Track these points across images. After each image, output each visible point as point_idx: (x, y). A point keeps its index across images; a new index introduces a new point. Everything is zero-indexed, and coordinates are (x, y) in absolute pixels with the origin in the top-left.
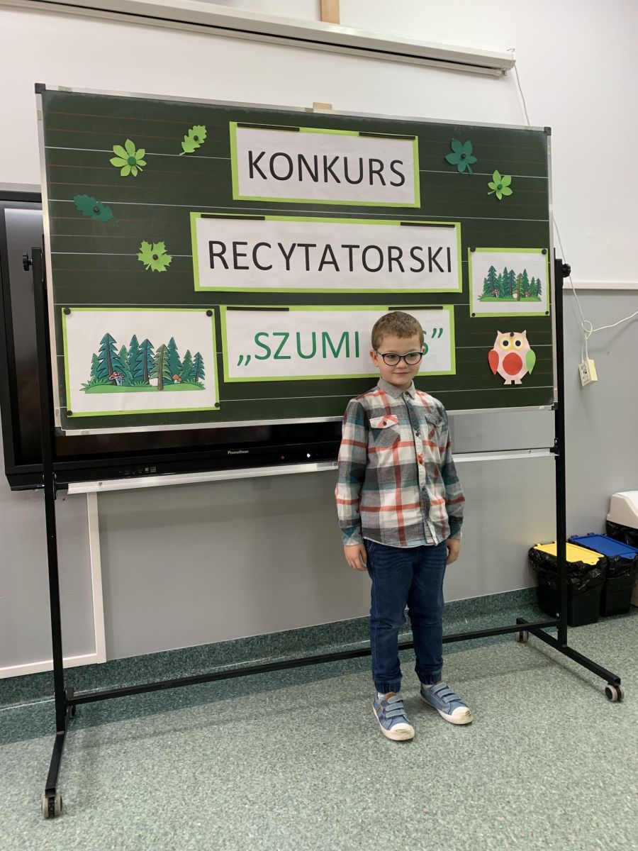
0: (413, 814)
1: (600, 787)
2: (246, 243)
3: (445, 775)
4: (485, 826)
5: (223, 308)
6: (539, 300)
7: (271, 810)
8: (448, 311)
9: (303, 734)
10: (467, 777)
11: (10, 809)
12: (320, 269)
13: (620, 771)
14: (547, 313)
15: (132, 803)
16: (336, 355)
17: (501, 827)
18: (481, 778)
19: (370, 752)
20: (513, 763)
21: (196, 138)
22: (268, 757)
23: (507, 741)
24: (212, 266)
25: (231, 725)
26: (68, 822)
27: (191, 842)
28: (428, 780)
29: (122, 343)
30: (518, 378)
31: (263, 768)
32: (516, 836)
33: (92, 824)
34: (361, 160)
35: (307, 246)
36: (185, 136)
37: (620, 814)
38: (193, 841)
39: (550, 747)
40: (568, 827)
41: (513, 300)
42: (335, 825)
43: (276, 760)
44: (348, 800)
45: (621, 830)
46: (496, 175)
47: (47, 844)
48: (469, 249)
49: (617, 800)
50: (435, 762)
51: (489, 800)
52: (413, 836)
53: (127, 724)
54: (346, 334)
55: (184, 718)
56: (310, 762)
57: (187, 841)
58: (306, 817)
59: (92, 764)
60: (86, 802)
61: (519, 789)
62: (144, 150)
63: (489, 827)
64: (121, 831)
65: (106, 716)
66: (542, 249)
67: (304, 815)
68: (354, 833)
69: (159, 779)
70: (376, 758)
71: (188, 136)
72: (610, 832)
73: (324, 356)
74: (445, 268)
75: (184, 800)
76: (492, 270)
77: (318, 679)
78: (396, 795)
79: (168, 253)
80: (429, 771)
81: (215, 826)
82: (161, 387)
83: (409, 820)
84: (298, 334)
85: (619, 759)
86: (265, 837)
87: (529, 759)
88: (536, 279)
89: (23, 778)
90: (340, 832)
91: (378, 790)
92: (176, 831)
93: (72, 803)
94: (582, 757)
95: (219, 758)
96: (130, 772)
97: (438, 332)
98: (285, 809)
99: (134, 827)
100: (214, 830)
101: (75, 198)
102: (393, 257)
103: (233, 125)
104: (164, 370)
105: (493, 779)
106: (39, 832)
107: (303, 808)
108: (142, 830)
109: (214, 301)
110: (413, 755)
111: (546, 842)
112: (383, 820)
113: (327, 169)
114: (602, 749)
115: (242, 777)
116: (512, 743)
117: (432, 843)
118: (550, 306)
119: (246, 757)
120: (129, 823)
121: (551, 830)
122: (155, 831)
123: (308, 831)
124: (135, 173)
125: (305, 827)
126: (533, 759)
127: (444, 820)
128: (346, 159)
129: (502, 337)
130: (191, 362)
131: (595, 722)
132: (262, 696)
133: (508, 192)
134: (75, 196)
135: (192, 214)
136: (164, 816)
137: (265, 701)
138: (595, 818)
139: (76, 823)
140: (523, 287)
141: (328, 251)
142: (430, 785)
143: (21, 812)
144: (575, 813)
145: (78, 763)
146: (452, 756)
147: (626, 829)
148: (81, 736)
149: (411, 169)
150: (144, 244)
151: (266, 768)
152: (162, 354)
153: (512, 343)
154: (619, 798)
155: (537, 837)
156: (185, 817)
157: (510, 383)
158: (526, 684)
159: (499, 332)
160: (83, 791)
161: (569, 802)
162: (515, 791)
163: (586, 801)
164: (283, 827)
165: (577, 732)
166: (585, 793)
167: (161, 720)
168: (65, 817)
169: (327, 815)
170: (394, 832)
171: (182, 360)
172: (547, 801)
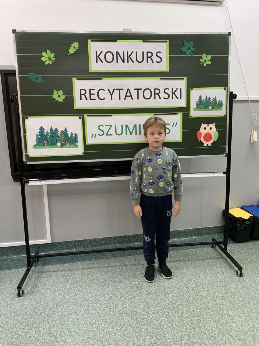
0: (141, 312)
1: (217, 311)
2: (94, 89)
3: (159, 299)
4: (166, 320)
5: (85, 115)
6: (222, 110)
7: (92, 304)
8: (180, 115)
9: (114, 277)
10: (167, 300)
11: (7, 293)
12: (125, 99)
13: (228, 305)
14: (225, 115)
15: (47, 295)
16: (131, 134)
17: (172, 321)
18: (172, 302)
19: (135, 287)
20: (187, 297)
21: (74, 48)
22: (98, 284)
23: (189, 288)
24: (81, 99)
25: (89, 270)
26: (24, 300)
27: (61, 312)
28: (152, 300)
29: (47, 130)
30: (210, 143)
31: (95, 288)
32: (176, 326)
33: (31, 301)
34: (143, 52)
35: (119, 90)
36: (70, 47)
37: (220, 322)
38: (62, 312)
39: (205, 292)
40: (198, 324)
41: (209, 110)
42: (112, 312)
43: (100, 286)
44: (120, 304)
45: (218, 329)
46: (204, 56)
47: (15, 307)
48: (190, 88)
49: (222, 317)
50: (158, 293)
51: (172, 310)
52: (138, 320)
53: (54, 266)
54: (135, 126)
55: (74, 266)
56: (112, 288)
57: (60, 312)
58: (103, 308)
59: (38, 280)
60: (32, 293)
61: (185, 307)
62: (54, 54)
63: (168, 321)
64: (39, 305)
65: (48, 262)
66: (224, 87)
67: (102, 307)
68: (118, 316)
69: (58, 288)
70: (137, 289)
71: (71, 47)
72: (213, 329)
73: (126, 134)
74: (179, 97)
75: (64, 296)
76: (200, 97)
77: (127, 256)
78: (138, 304)
79: (64, 94)
80: (155, 296)
81: (71, 307)
82: (62, 146)
83: (139, 314)
84: (116, 126)
85: (230, 300)
86: (86, 313)
87: (194, 296)
88: (220, 101)
89: (15, 282)
90: (113, 315)
91: (132, 301)
92: (57, 307)
93: (27, 293)
94: (216, 298)
95: (81, 282)
96: (49, 284)
97: (175, 124)
98: (97, 304)
99: (44, 304)
100: (70, 309)
101: (28, 74)
102: (156, 93)
103: (89, 41)
104: (63, 140)
105: (177, 302)
106: (14, 302)
107: (103, 305)
108: (46, 305)
109: (82, 113)
110: (150, 289)
111: (186, 329)
112: (130, 313)
113: (129, 57)
114: (225, 296)
115: (86, 290)
116: (190, 289)
117: (144, 324)
118: (227, 112)
119: (90, 283)
120: (43, 302)
121: (190, 325)
122: (50, 306)
123: (101, 313)
124: (51, 63)
125: (101, 312)
126: (196, 296)
127: (152, 316)
128: (136, 52)
129: (203, 126)
130: (73, 136)
131: (227, 284)
132: (105, 260)
133: (209, 63)
134: (29, 73)
135: (73, 78)
136: (55, 301)
137: (105, 262)
138: (210, 322)
139: (26, 300)
140: (214, 104)
141: (128, 92)
142: (152, 302)
143: (10, 294)
144: (203, 320)
145: (34, 279)
146: (165, 292)
147: (220, 329)
148: (38, 269)
149: (165, 55)
150: (55, 91)
151: (96, 288)
152: (62, 134)
153: (208, 128)
154: (222, 316)
155: (184, 327)
156: (62, 303)
157: (206, 145)
158: (206, 266)
159: (202, 124)
160: (32, 289)
161: (202, 315)
162: (183, 308)
163: (209, 316)
164: (94, 311)
165: (218, 288)
166: (210, 312)
167: (66, 266)
168: (24, 297)
169: (111, 308)
170: (132, 318)
171: (69, 136)
172: (194, 314)
